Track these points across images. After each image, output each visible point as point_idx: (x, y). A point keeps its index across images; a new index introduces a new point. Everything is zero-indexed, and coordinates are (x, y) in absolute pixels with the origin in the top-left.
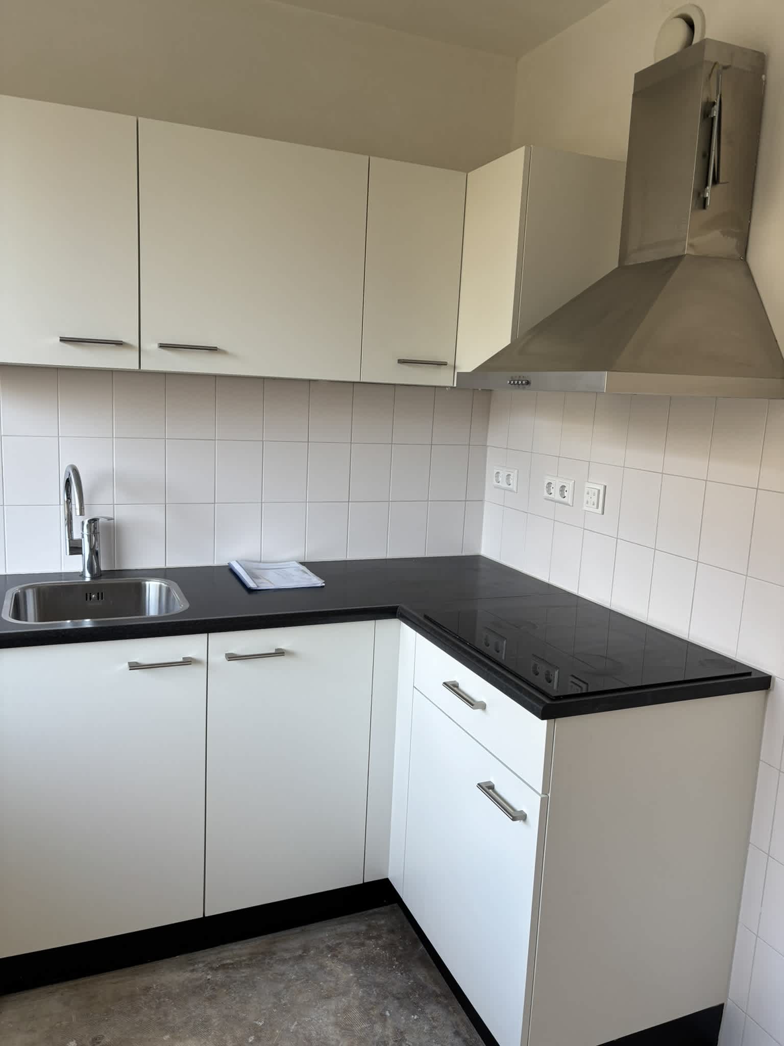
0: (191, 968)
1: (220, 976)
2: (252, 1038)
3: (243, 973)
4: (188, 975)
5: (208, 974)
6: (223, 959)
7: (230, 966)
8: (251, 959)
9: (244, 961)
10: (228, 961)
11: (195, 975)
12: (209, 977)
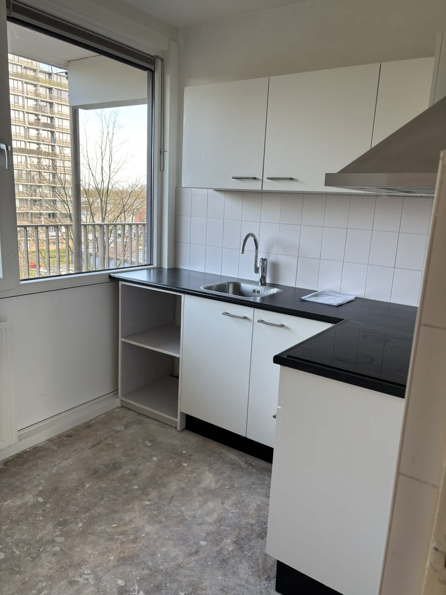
0: (240, 457)
1: (245, 466)
2: (228, 487)
3: (253, 470)
4: (237, 458)
5: (242, 462)
6: (253, 462)
7: (252, 466)
8: (261, 468)
9: (259, 467)
10: (254, 464)
11: (238, 460)
12: (242, 463)
